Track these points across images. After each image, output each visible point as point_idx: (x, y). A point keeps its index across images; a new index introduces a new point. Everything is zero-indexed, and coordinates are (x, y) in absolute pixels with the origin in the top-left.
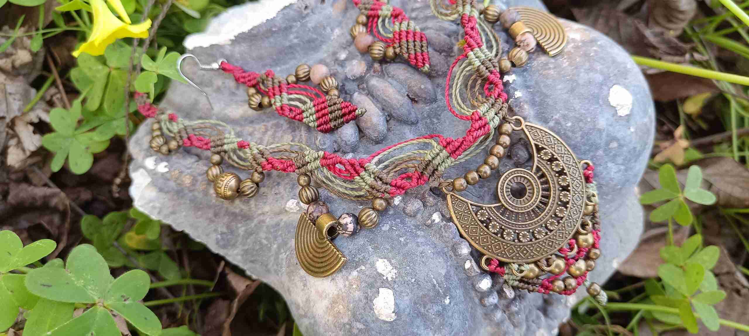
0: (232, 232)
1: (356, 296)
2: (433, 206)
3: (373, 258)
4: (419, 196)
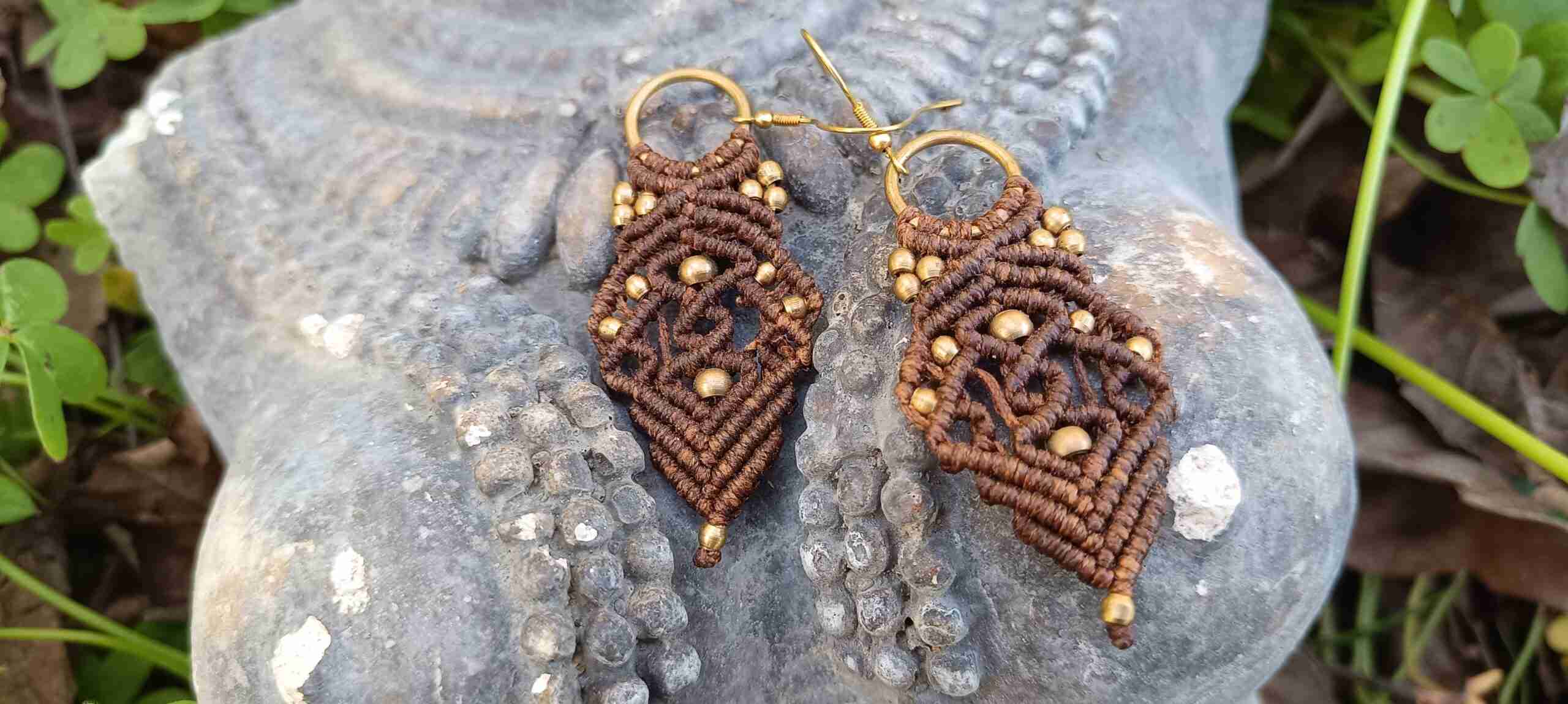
1: (265, 603)
2: (557, 496)
3: (341, 539)
4: (542, 454)
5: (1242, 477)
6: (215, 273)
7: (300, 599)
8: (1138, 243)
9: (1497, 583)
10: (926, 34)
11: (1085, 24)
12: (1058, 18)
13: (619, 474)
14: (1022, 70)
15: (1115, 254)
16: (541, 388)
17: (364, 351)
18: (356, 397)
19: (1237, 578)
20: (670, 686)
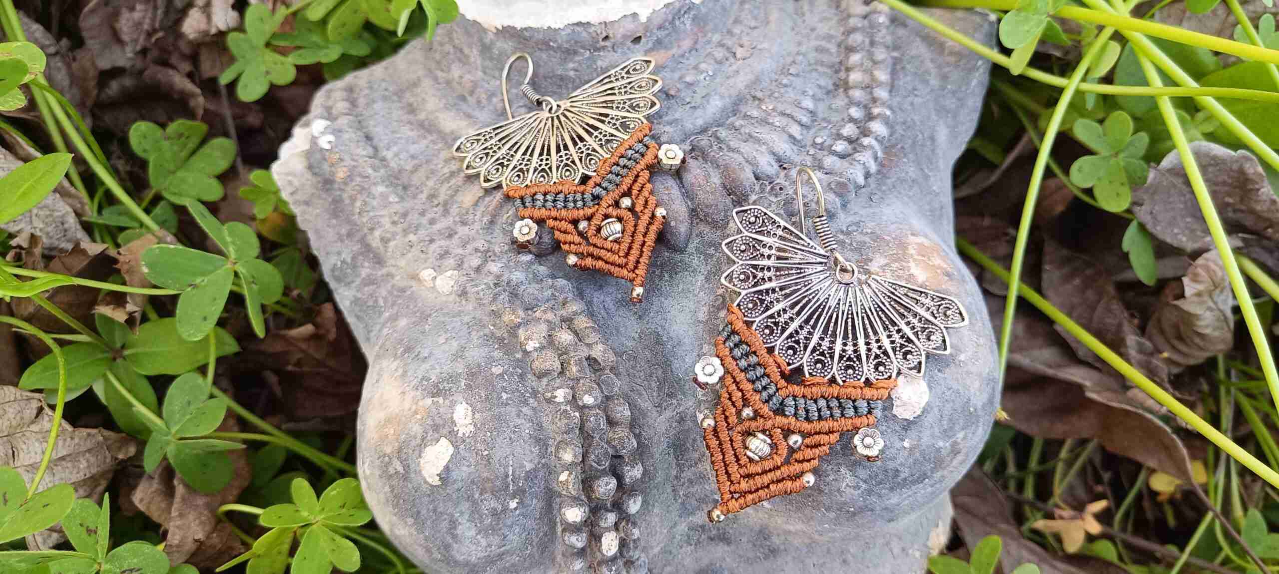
0: (354, 267)
1: (414, 429)
2: (573, 380)
3: (459, 397)
4: (565, 356)
5: (930, 388)
6: (358, 236)
7: (436, 428)
8: (886, 256)
9: (1110, 448)
10: (778, 121)
11: (870, 117)
12: (855, 112)
13: (604, 369)
14: (832, 146)
15: (873, 262)
16: (563, 320)
17: (463, 294)
18: (458, 319)
19: (926, 440)
20: (627, 480)
